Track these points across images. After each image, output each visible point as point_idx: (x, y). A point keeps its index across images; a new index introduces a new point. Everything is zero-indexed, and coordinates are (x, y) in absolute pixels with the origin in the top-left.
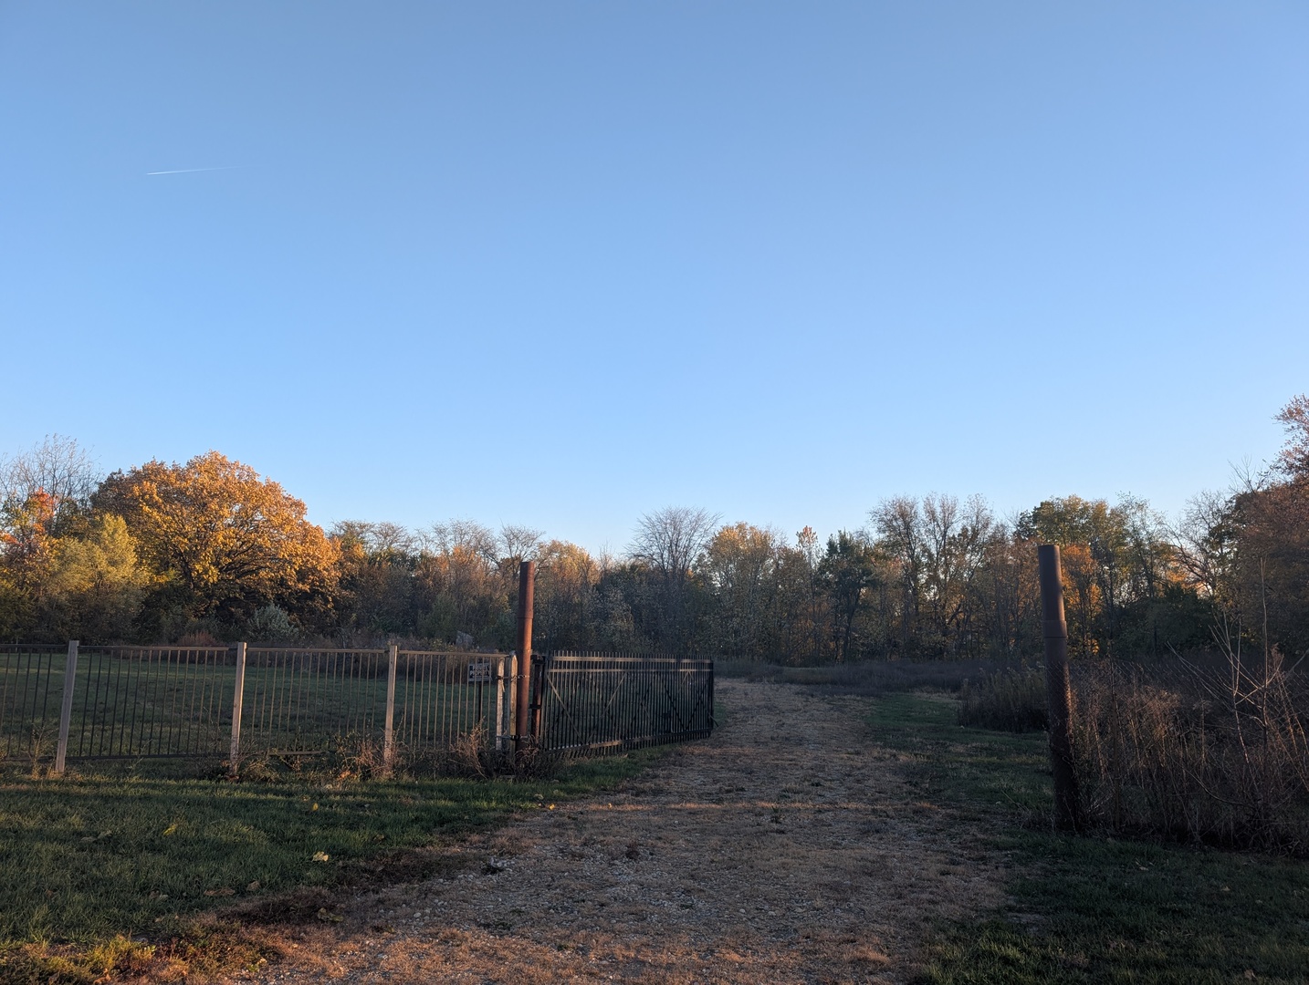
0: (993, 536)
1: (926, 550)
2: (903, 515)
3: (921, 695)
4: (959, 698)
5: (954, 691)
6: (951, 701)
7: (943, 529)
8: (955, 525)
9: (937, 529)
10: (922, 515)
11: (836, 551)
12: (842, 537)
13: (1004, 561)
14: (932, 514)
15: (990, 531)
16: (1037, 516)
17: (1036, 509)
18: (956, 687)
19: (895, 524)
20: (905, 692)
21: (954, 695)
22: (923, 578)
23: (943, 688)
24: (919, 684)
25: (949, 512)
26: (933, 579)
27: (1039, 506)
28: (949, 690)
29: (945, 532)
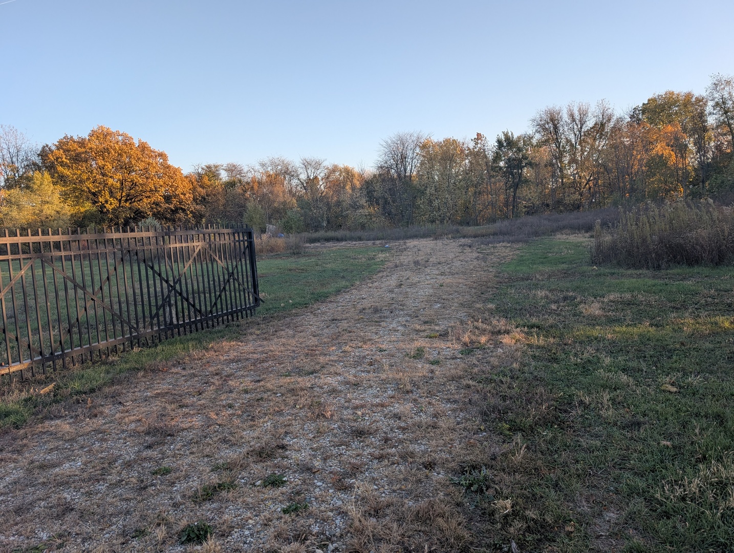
0: (614, 127)
1: (568, 141)
2: (552, 120)
3: (560, 237)
4: (592, 237)
5: (587, 232)
6: (584, 240)
7: (579, 127)
8: (588, 123)
9: (576, 127)
10: (565, 117)
11: (503, 146)
12: (506, 135)
13: (622, 143)
14: (572, 116)
15: (612, 124)
16: (645, 109)
17: (644, 104)
18: (588, 228)
19: (547, 126)
20: (549, 236)
21: (587, 235)
22: (566, 160)
23: (579, 230)
24: (560, 229)
25: (583, 114)
26: (573, 161)
27: (646, 102)
28: (583, 231)
29: (581, 128)
